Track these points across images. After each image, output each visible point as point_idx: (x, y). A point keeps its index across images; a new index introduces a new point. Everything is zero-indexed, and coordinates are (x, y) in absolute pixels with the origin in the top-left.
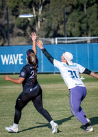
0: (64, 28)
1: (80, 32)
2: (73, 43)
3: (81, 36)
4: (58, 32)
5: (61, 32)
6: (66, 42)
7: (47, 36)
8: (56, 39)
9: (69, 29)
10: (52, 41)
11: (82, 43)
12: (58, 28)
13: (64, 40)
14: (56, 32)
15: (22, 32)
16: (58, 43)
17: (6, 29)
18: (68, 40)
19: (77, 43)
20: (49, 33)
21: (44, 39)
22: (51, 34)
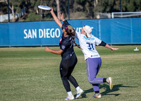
0: (120, 3)
1: (134, 7)
2: (128, 17)
3: (135, 11)
4: (115, 7)
5: (117, 7)
6: (122, 16)
7: (104, 11)
8: (113, 13)
9: (124, 4)
10: (109, 15)
11: (136, 17)
12: (114, 3)
13: (120, 14)
14: (112, 7)
15: (81, 7)
16: (115, 18)
17: (67, 5)
18: (123, 14)
19: (132, 17)
20: (106, 8)
21: (101, 13)
22: (108, 9)
